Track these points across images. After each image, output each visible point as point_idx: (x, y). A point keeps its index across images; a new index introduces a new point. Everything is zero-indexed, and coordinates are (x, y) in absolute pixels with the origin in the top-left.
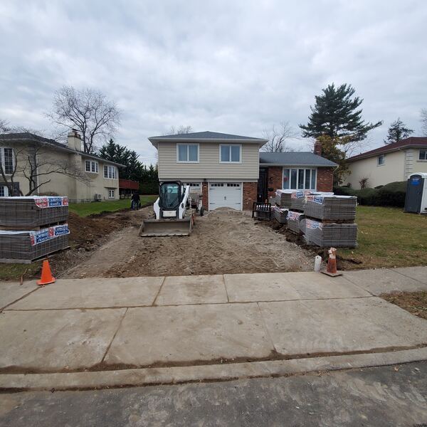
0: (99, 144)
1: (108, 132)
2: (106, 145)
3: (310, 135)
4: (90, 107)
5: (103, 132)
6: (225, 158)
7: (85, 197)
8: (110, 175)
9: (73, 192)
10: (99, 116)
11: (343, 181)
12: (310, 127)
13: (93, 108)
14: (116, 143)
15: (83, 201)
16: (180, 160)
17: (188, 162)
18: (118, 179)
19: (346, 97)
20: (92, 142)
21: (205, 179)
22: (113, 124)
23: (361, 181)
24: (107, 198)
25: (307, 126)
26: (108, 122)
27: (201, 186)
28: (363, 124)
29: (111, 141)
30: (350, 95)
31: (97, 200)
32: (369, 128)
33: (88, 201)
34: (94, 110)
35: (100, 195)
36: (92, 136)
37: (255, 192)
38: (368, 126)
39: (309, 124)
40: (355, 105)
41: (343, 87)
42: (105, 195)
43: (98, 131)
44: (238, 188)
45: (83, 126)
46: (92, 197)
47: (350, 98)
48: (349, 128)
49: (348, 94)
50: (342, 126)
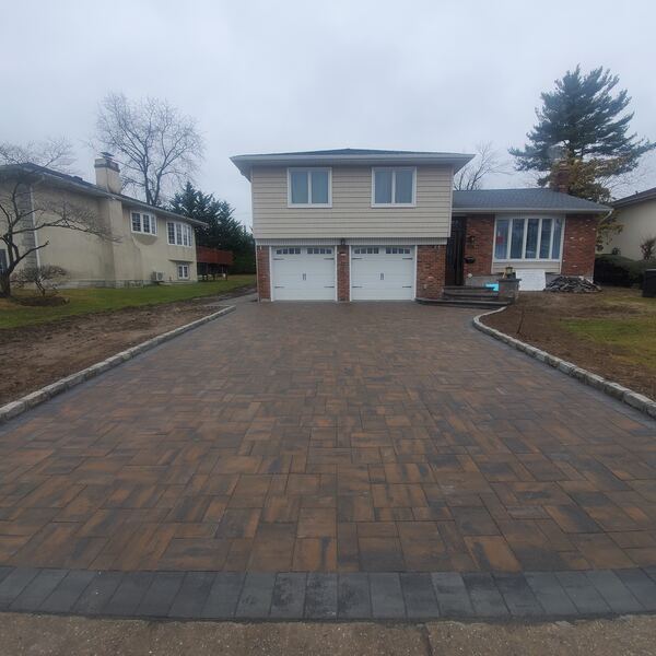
0: (170, 191)
1: (184, 170)
2: (181, 193)
3: (530, 167)
4: (153, 127)
5: (176, 171)
6: (383, 197)
7: (132, 278)
8: (179, 239)
9: (109, 267)
10: (168, 143)
11: (603, 245)
12: (529, 152)
13: (158, 130)
14: (197, 189)
15: (127, 283)
16: (293, 202)
17: (310, 205)
18: (194, 247)
19: (602, 91)
20: (158, 189)
21: (343, 240)
22: (192, 157)
23: (643, 243)
24: (175, 279)
25: (523, 150)
26: (185, 155)
27: (335, 253)
28: (632, 142)
29: (189, 186)
30: (610, 88)
31: (157, 283)
32: (643, 150)
33: (138, 283)
34: (160, 134)
35: (160, 275)
36: (159, 178)
37: (440, 265)
38: (641, 145)
39: (527, 148)
40: (617, 106)
41: (596, 74)
42: (170, 274)
43: (168, 169)
44: (407, 256)
45: (143, 161)
46: (146, 278)
47: (610, 93)
48: (604, 151)
49: (607, 86)
50: (590, 146)
